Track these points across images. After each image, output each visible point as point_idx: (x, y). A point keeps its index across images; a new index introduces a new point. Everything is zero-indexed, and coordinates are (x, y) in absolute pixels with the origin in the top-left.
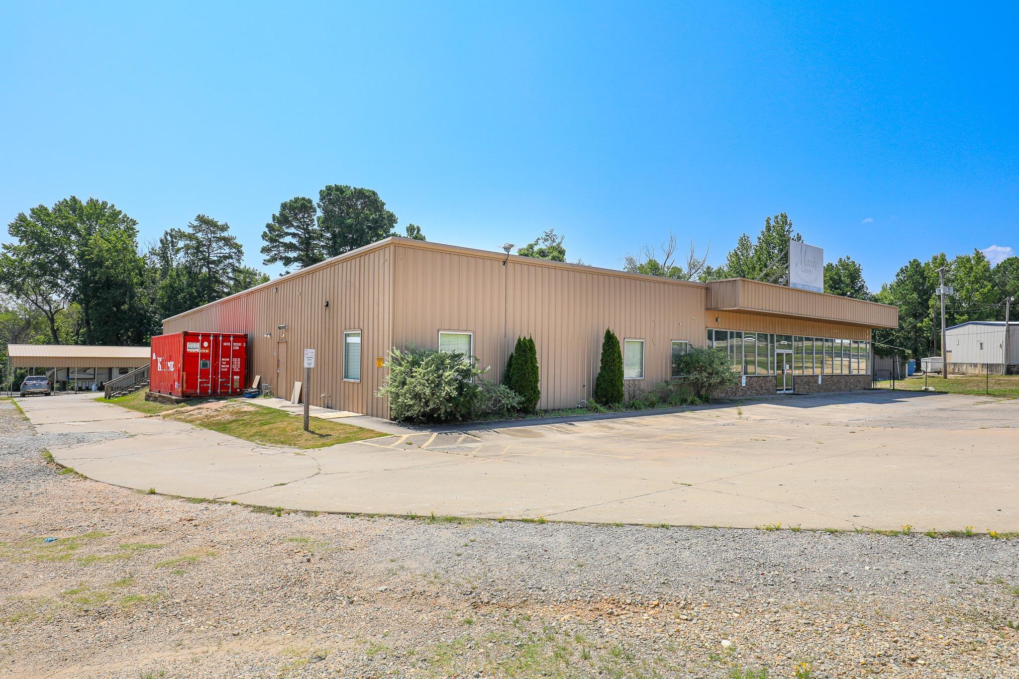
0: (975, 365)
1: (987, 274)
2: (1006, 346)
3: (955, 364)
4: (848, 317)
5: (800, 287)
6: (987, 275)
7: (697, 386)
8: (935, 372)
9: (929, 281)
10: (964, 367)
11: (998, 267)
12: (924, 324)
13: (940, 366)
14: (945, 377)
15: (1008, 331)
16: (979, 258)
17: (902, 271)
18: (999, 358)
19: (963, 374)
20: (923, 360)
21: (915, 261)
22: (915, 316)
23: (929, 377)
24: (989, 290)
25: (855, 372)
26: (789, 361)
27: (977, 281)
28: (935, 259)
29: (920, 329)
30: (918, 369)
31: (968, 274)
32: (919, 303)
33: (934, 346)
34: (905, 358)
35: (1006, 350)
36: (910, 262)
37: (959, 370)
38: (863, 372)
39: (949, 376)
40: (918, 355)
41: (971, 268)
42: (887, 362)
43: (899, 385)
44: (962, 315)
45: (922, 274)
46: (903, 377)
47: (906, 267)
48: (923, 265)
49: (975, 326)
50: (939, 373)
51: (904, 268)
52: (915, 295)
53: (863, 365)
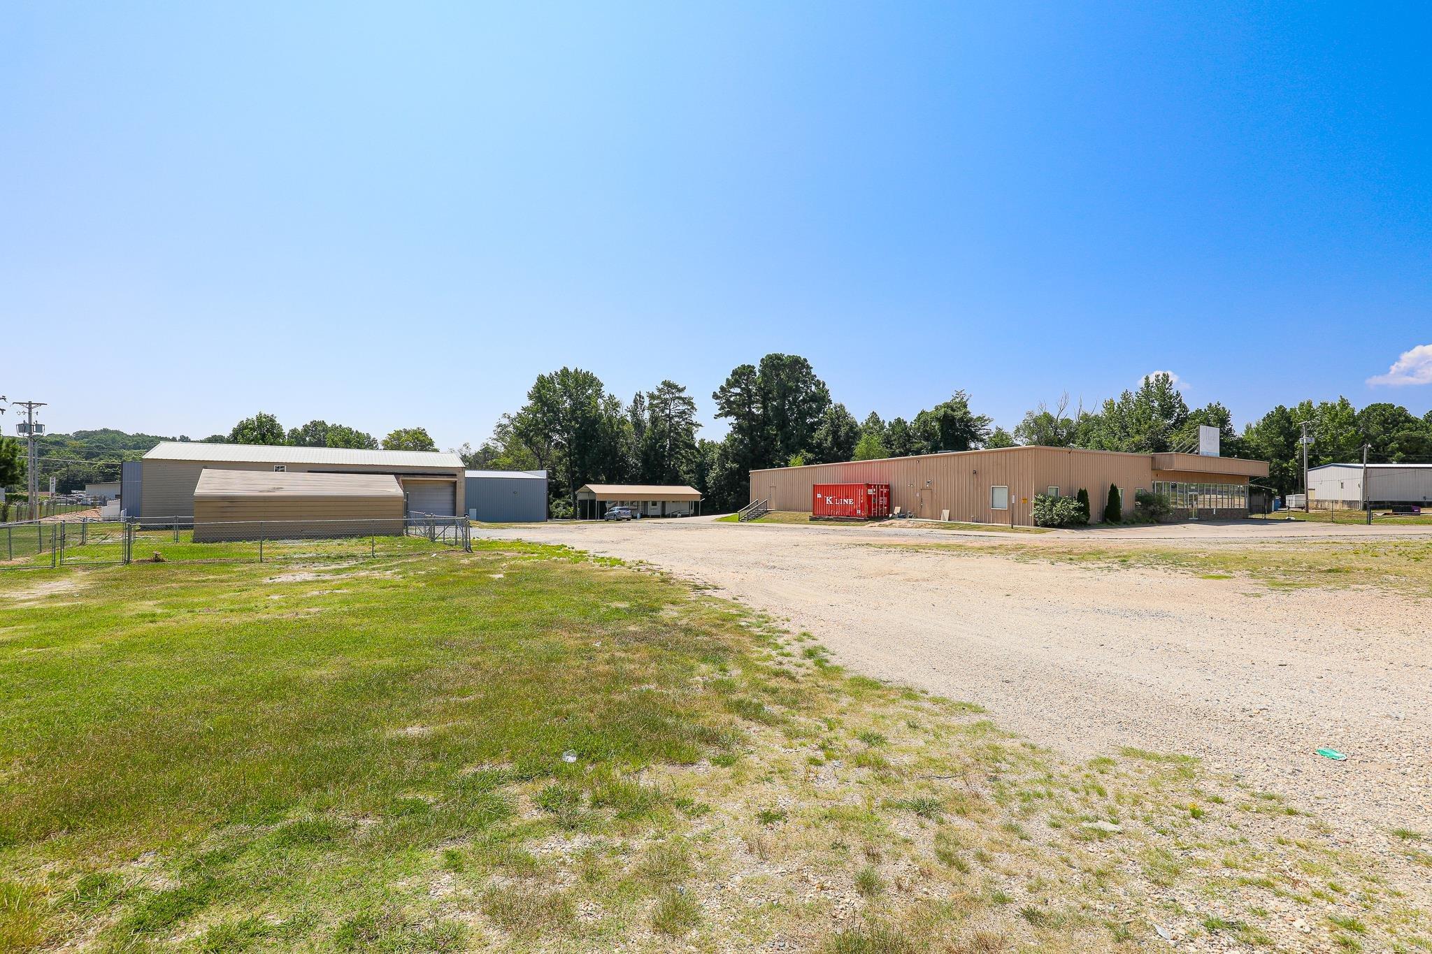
0: (1336, 502)
1: (1351, 420)
2: (1364, 486)
3: (1318, 501)
4: (1235, 471)
5: (1205, 454)
6: (1353, 421)
7: (1153, 513)
8: (1299, 508)
9: (1295, 425)
10: (1327, 504)
11: (1362, 412)
12: (1290, 464)
13: (1303, 503)
14: (1307, 512)
15: (1365, 473)
16: (1344, 405)
17: (1268, 415)
18: (1357, 495)
19: (1325, 509)
20: (1288, 498)
21: (1281, 407)
22: (1281, 457)
23: (1293, 511)
24: (1352, 435)
25: (1237, 507)
26: (1196, 500)
27: (1341, 425)
28: (1302, 405)
29: (1286, 469)
30: (1283, 505)
31: (1333, 420)
32: (1285, 445)
33: (1298, 485)
34: (1272, 496)
35: (1364, 489)
36: (1276, 408)
37: (1321, 506)
38: (1242, 507)
39: (1310, 511)
40: (1283, 493)
41: (1337, 415)
42: (1259, 500)
43: (1268, 516)
44: (1327, 456)
45: (1288, 420)
46: (1269, 512)
47: (1272, 412)
48: (1288, 410)
49: (1336, 468)
50: (1302, 508)
51: (1270, 413)
52: (1282, 438)
53: (1242, 500)
